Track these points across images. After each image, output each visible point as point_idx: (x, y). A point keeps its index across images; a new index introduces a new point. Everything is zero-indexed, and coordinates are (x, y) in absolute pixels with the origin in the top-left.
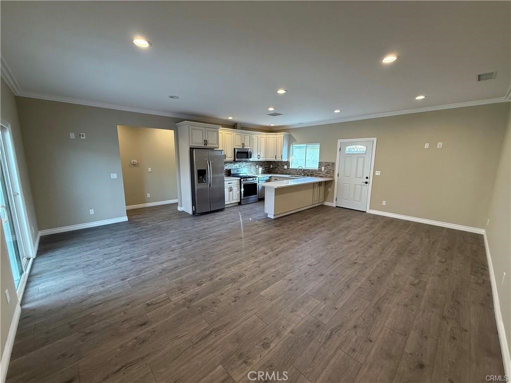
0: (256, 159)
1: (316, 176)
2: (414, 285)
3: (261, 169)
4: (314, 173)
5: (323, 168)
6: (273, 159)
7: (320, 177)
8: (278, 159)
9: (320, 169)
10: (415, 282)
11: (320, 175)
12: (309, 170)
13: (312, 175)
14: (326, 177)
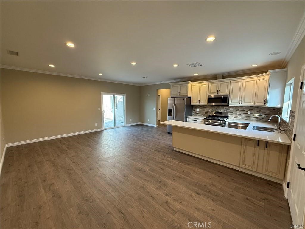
2: (51, 185)
10: (52, 187)
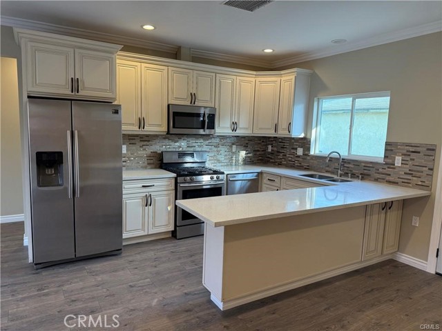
0: (228, 132)
1: (376, 180)
3: (243, 154)
4: (372, 172)
5: (398, 161)
6: (270, 133)
7: (389, 182)
8: (282, 133)
9: (389, 161)
11: (388, 178)
12: (356, 163)
13: (364, 177)
14: (406, 183)
